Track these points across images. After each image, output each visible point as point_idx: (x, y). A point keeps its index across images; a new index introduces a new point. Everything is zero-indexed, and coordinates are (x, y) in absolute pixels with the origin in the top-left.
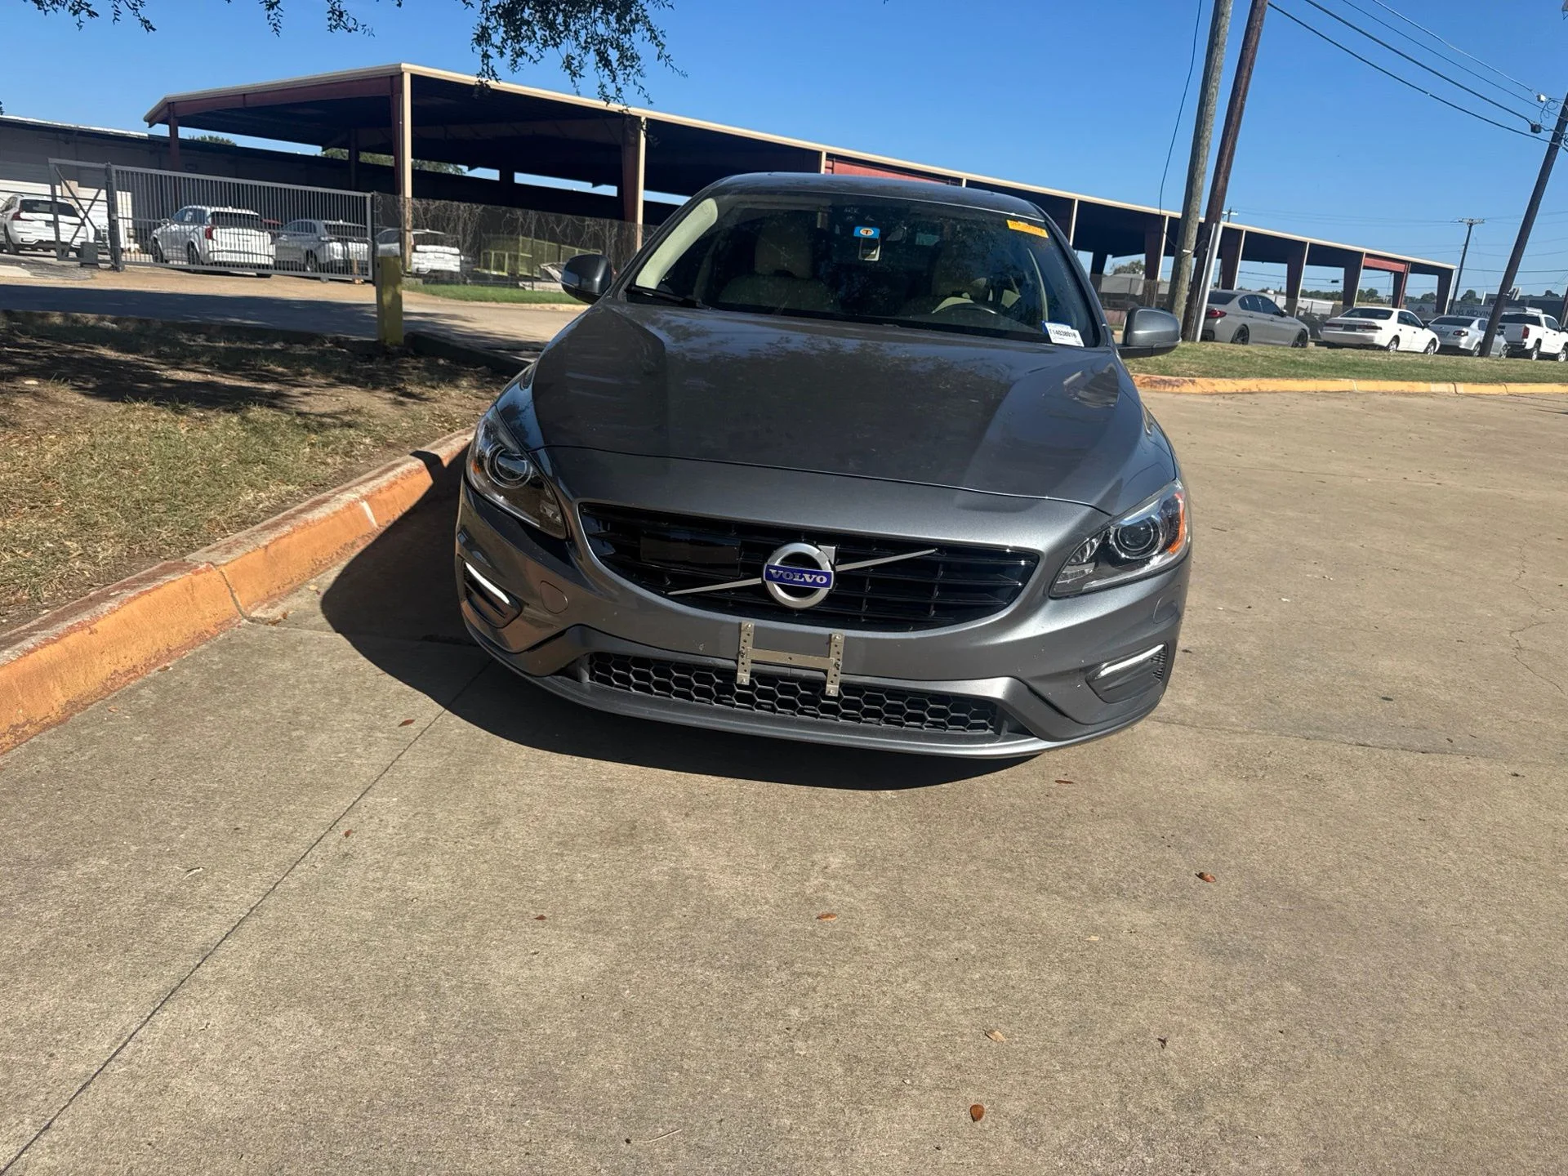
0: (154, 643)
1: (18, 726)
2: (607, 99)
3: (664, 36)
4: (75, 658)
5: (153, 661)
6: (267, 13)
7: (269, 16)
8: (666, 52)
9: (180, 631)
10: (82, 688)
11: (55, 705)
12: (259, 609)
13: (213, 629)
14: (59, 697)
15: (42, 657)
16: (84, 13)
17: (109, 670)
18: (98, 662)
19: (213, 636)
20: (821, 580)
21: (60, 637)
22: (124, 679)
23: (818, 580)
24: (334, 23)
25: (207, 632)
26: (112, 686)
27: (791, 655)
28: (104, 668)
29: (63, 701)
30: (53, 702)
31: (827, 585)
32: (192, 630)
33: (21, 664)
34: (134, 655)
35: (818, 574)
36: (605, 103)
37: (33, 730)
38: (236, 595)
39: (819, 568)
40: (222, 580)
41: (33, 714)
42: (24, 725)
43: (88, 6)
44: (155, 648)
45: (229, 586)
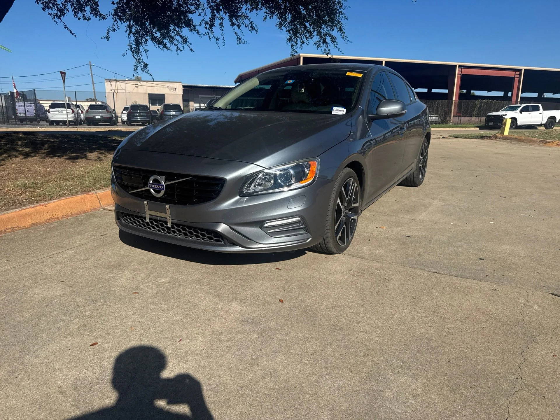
0: (67, 212)
1: (14, 227)
2: (327, 54)
3: (344, 30)
4: (38, 213)
5: (65, 216)
6: (216, 42)
7: (217, 43)
8: (345, 35)
9: (77, 209)
10: (38, 221)
11: (28, 224)
12: (109, 207)
13: (89, 210)
14: (30, 222)
15: (27, 211)
16: (179, 50)
17: (48, 217)
18: (45, 214)
19: (88, 212)
20: (161, 187)
21: (35, 207)
22: (53, 220)
23: (160, 187)
24: (239, 42)
25: (86, 211)
26: (48, 221)
27: (158, 213)
28: (47, 216)
29: (31, 223)
30: (28, 223)
31: (163, 189)
32: (82, 210)
33: (19, 212)
34: (59, 214)
35: (160, 185)
36: (326, 56)
37: (18, 229)
38: (101, 202)
39: (160, 183)
40: (96, 197)
41: (20, 225)
42: (16, 227)
43: (180, 48)
44: (67, 213)
45: (98, 199)
